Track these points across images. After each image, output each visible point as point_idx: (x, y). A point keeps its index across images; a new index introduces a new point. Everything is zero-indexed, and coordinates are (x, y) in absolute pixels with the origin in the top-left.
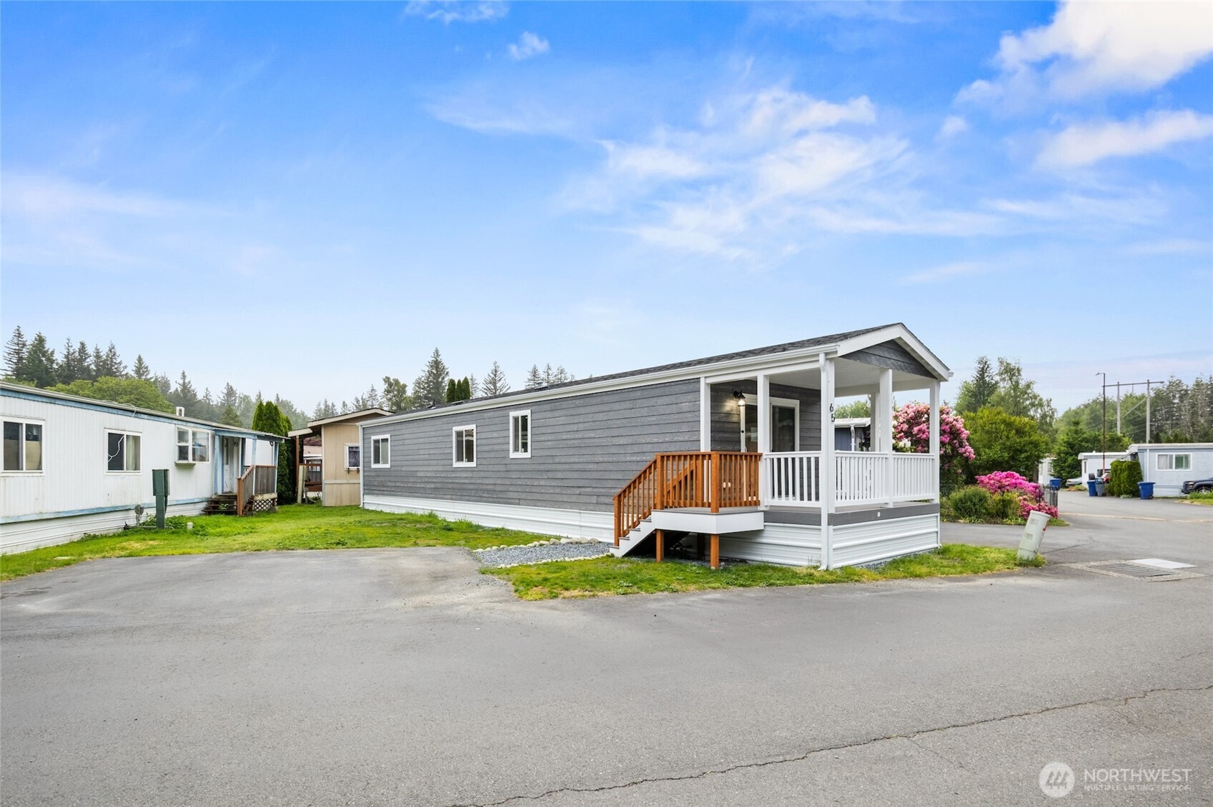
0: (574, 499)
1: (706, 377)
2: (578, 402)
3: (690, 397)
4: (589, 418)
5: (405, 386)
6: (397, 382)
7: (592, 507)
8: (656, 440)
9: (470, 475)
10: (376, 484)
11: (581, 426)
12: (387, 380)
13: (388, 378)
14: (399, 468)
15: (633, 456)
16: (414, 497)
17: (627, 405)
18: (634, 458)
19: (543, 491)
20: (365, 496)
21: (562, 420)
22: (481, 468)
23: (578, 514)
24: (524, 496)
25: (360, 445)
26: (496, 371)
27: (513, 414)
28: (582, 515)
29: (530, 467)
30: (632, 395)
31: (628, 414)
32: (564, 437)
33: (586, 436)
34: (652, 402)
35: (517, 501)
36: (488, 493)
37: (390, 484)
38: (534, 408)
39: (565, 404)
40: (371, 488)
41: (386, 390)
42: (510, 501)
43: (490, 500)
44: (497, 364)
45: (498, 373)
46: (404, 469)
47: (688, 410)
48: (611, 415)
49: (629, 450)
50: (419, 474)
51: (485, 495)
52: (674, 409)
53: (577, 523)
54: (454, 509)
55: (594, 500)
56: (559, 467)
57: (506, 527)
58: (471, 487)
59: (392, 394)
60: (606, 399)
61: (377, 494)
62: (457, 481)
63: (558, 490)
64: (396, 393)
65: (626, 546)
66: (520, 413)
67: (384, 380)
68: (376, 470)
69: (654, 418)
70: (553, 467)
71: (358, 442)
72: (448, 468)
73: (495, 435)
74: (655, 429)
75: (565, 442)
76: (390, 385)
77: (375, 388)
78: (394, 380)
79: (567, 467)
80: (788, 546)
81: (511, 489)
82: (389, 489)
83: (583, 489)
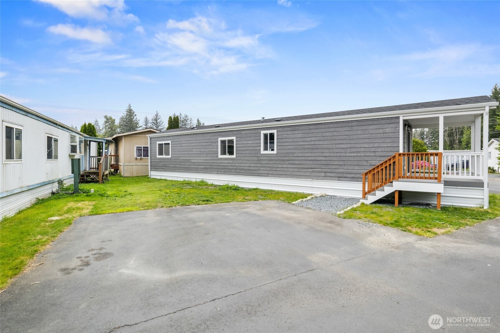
0: (308, 174)
1: (403, 116)
2: (311, 127)
3: (393, 125)
4: (320, 135)
5: (114, 120)
6: (111, 118)
7: (321, 178)
8: (367, 146)
9: (231, 162)
10: (160, 165)
11: (314, 139)
12: (106, 117)
13: (106, 116)
14: (178, 158)
15: (350, 154)
16: (189, 172)
17: (347, 129)
18: (352, 155)
19: (285, 170)
20: (151, 172)
21: (299, 135)
22: (238, 158)
23: (311, 182)
24: (271, 172)
25: (149, 146)
26: (157, 115)
27: (263, 132)
28: (313, 182)
29: (275, 158)
30: (350, 124)
31: (347, 133)
32: (301, 144)
33: (316, 143)
34: (366, 127)
35: (266, 175)
36: (244, 171)
37: (170, 166)
38: (279, 129)
39: (301, 128)
40: (155, 167)
41: (105, 122)
42: (260, 175)
43: (245, 174)
44: (158, 112)
45: (158, 116)
46: (181, 158)
47: (391, 132)
48: (335, 133)
49: (348, 150)
50: (192, 161)
51: (242, 172)
52: (381, 131)
53: (311, 186)
54: (218, 178)
55: (323, 174)
56: (296, 158)
57: (258, 188)
58: (231, 167)
59: (108, 123)
60: (332, 125)
61: (161, 171)
62: (221, 165)
63: (296, 170)
64: (110, 123)
65: (372, 199)
66: (268, 132)
67: (104, 117)
68: (160, 159)
69: (367, 136)
70: (293, 158)
71: (148, 145)
72: (215, 158)
73: (249, 142)
74: (367, 141)
75: (302, 146)
76: (107, 119)
77: (97, 120)
78: (109, 117)
79: (303, 158)
80: (459, 197)
81: (262, 169)
82: (170, 168)
83: (314, 169)
